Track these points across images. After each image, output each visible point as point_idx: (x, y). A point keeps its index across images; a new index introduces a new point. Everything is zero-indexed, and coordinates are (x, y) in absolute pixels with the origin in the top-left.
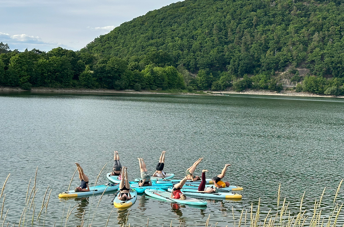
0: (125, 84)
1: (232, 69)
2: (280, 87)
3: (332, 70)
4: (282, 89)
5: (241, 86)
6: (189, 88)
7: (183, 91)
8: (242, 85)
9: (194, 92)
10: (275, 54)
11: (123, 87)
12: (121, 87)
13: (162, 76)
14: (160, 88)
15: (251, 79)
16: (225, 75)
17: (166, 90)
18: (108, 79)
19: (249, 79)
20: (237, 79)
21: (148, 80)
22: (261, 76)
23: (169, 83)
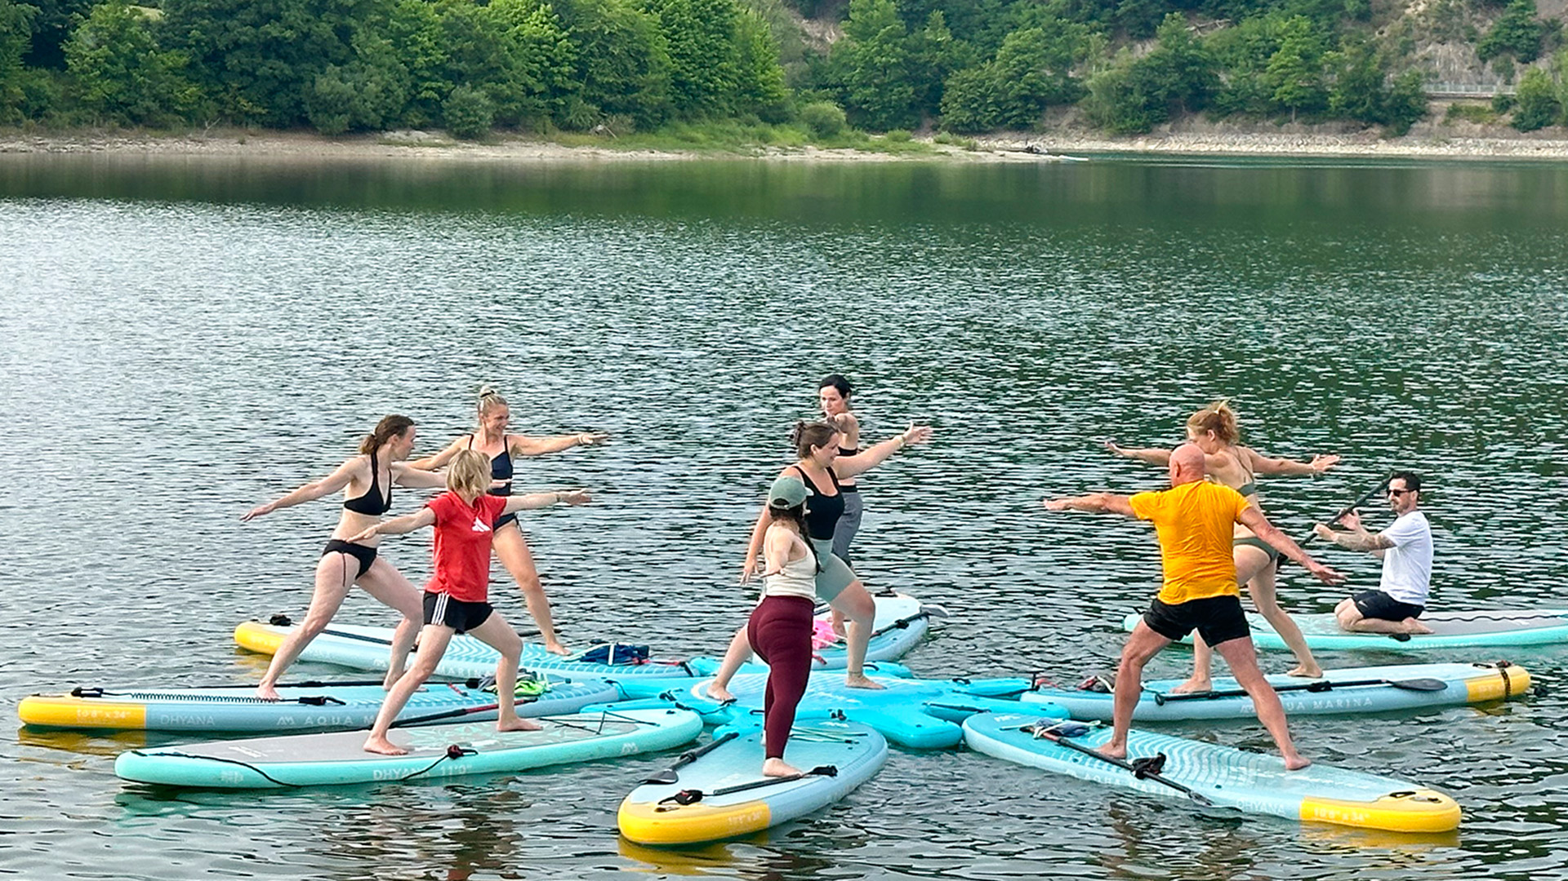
0: (386, 90)
2: (1405, 98)
4: (1423, 114)
5: (1143, 100)
6: (815, 117)
7: (774, 132)
8: (1149, 88)
9: (848, 139)
11: (373, 114)
12: (355, 114)
13: (631, 35)
14: (621, 116)
15: (1208, 49)
16: (1035, 24)
17: (663, 131)
18: (265, 58)
19: (1198, 46)
20: (1115, 48)
21: (541, 63)
22: (1275, 22)
23: (680, 84)
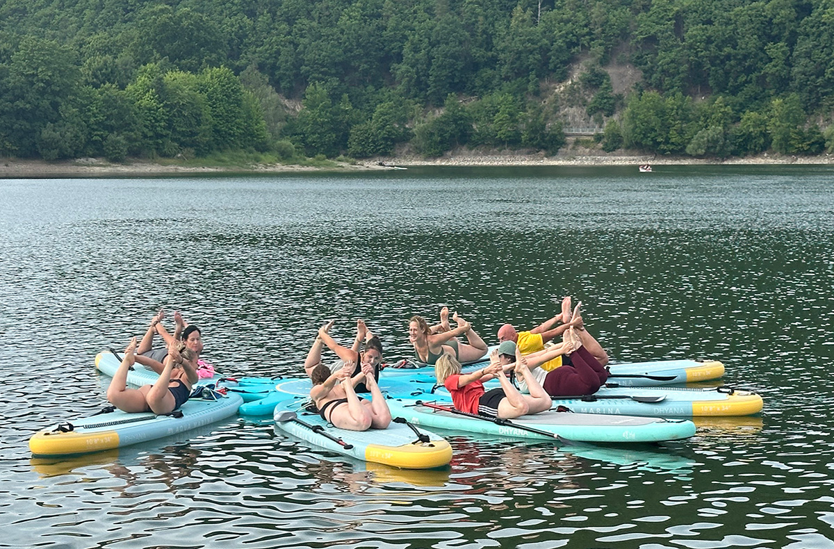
0: (76, 136)
1: (411, 78)
2: (555, 136)
3: (709, 69)
4: (563, 144)
5: (439, 138)
6: (281, 148)
7: (262, 157)
8: (441, 132)
9: (296, 159)
10: (537, 17)
11: (69, 149)
12: (61, 149)
13: (193, 105)
14: (189, 149)
15: (467, 112)
16: (390, 100)
17: (209, 156)
18: (18, 119)
19: (463, 110)
20: (426, 112)
21: (150, 120)
22: (497, 97)
23: (217, 131)
